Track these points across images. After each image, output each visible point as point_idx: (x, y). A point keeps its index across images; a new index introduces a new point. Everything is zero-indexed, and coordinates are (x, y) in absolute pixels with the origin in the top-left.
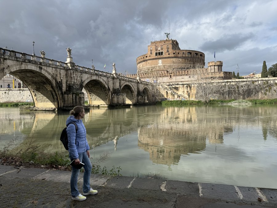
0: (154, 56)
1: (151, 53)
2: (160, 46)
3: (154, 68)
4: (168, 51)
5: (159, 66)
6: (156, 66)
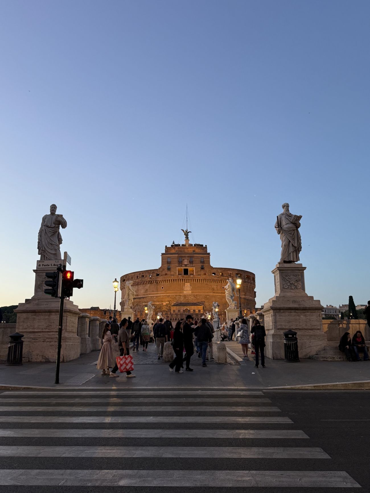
1: (169, 269)
2: (187, 258)
4: (202, 268)
5: (186, 295)
6: (178, 294)
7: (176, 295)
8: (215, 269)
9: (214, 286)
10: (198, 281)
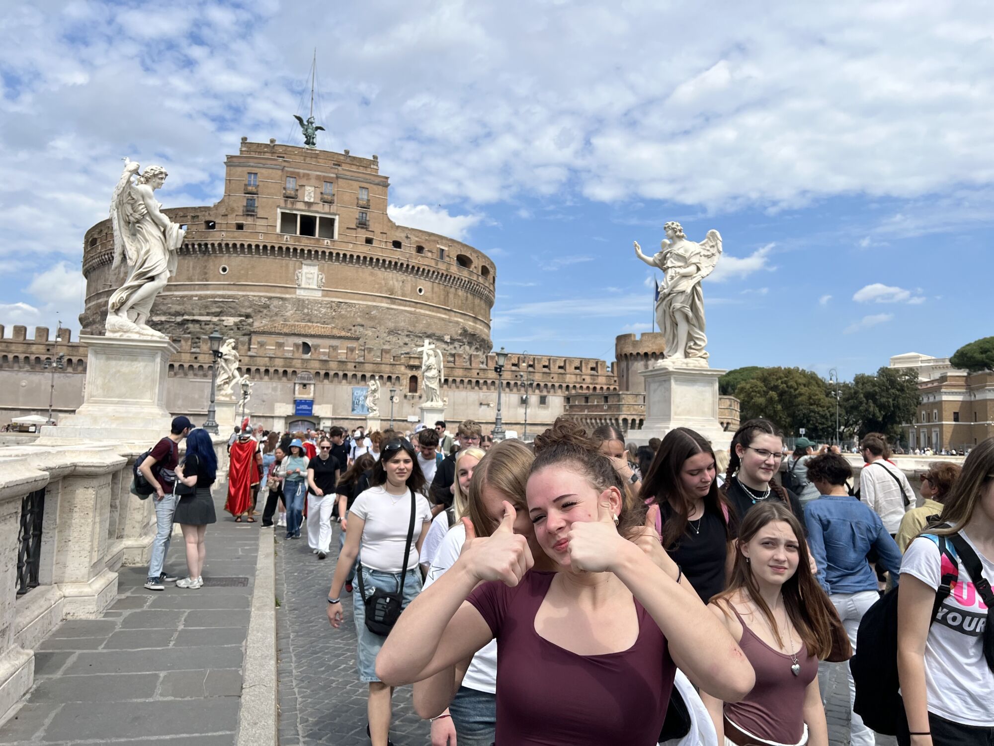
0: (268, 228)
1: (250, 211)
2: (313, 182)
3: (266, 307)
4: (363, 224)
5: (303, 301)
6: (278, 295)
7: (270, 298)
8: (399, 230)
9: (396, 283)
10: (347, 259)
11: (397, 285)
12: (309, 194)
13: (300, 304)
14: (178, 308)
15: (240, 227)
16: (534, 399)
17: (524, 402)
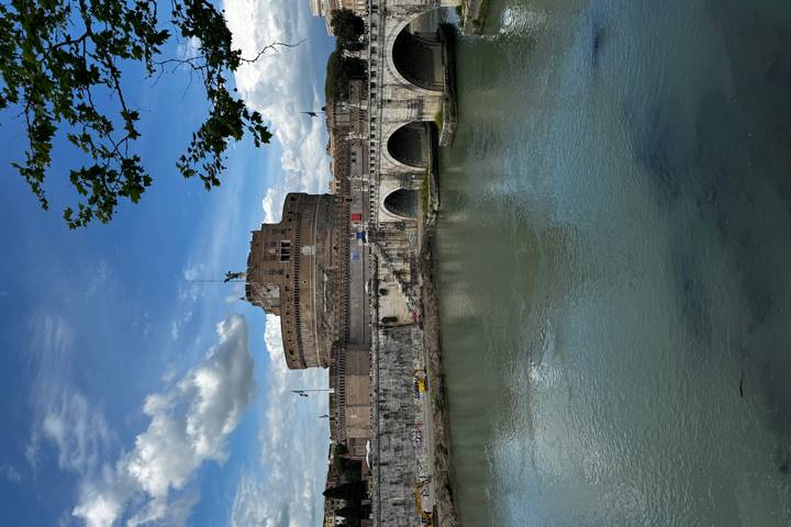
0: (288, 265)
1: (281, 272)
2: (267, 250)
3: (320, 265)
5: (316, 252)
6: (315, 261)
7: (316, 264)
8: (284, 220)
10: (298, 237)
11: (307, 220)
12: (272, 251)
13: (318, 253)
14: (321, 301)
15: (288, 276)
16: (353, 157)
17: (354, 161)
